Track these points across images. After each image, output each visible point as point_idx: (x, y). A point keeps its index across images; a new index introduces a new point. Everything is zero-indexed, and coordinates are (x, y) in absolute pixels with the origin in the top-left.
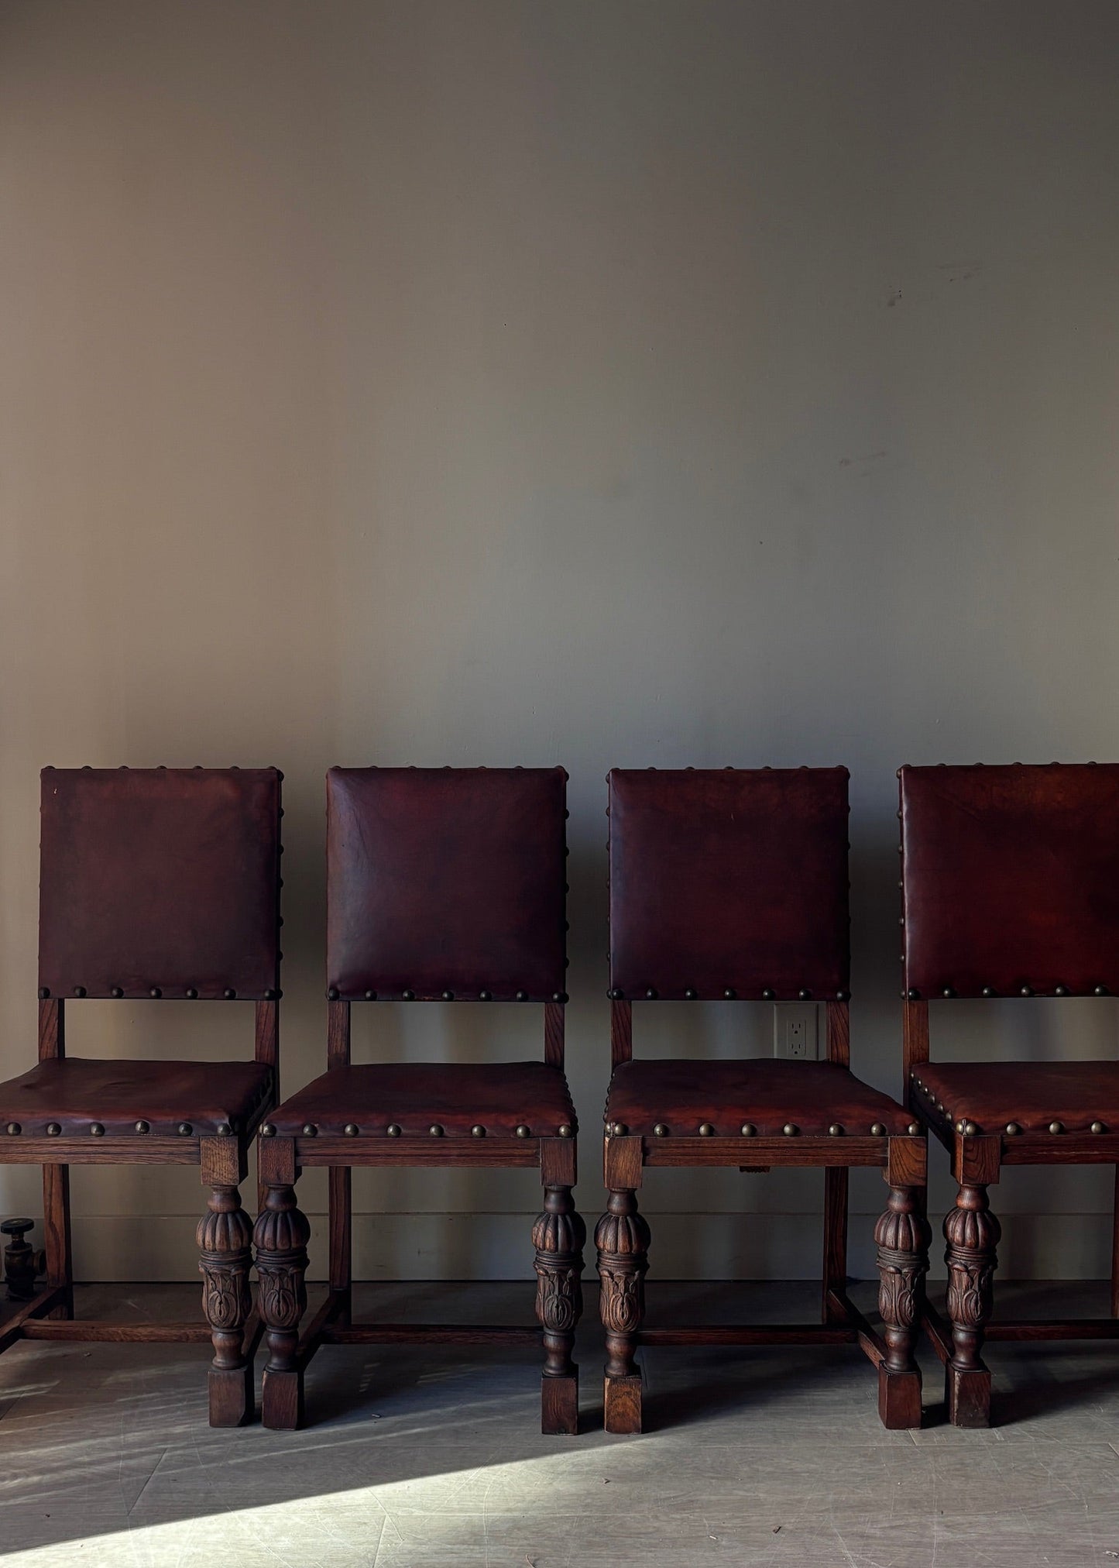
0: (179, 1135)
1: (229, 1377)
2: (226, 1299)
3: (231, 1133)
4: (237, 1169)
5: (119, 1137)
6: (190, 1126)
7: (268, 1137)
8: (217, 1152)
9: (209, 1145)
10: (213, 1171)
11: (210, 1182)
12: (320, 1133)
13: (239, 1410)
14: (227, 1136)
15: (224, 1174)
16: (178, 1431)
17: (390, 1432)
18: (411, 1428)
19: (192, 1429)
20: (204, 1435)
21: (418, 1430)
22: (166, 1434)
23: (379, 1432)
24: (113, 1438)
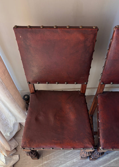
16: (75, 161)
17: (111, 160)
18: (114, 158)
19: (77, 160)
20: (80, 162)
21: (115, 159)
22: (73, 163)
23: (109, 160)
24: (65, 164)
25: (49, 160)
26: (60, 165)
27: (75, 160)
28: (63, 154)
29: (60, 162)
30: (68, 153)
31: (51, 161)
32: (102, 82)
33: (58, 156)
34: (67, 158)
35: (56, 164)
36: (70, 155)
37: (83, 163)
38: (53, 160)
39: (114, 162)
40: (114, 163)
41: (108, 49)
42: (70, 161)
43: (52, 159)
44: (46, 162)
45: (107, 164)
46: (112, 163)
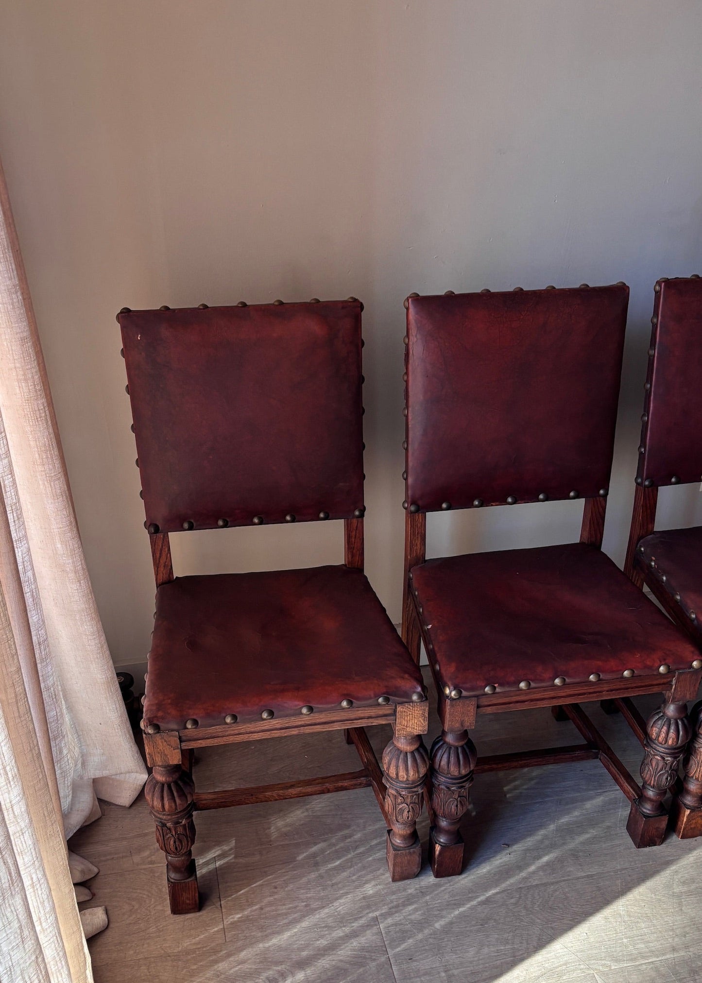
0: (379, 705)
1: (410, 853)
2: (412, 808)
3: (424, 699)
4: (427, 723)
5: (326, 713)
6: (388, 698)
7: (455, 699)
8: (411, 713)
9: (404, 710)
10: (406, 727)
11: (403, 734)
12: (498, 690)
13: (416, 870)
14: (422, 701)
15: (416, 728)
16: (371, 892)
17: (528, 865)
18: (539, 857)
19: (379, 887)
20: (393, 893)
21: (545, 859)
22: (364, 898)
23: (520, 867)
24: (326, 910)
25: (251, 905)
26: (304, 916)
27: (370, 889)
28: (313, 876)
29: (306, 906)
30: (335, 868)
31: (261, 909)
32: (413, 503)
33: (291, 886)
34: (333, 885)
35: (286, 914)
36: (345, 874)
37: (410, 891)
38: (270, 904)
39: (542, 868)
40: (541, 873)
41: (405, 371)
42: (347, 893)
43: (266, 901)
44: (239, 916)
45: (512, 881)
46: (534, 873)
